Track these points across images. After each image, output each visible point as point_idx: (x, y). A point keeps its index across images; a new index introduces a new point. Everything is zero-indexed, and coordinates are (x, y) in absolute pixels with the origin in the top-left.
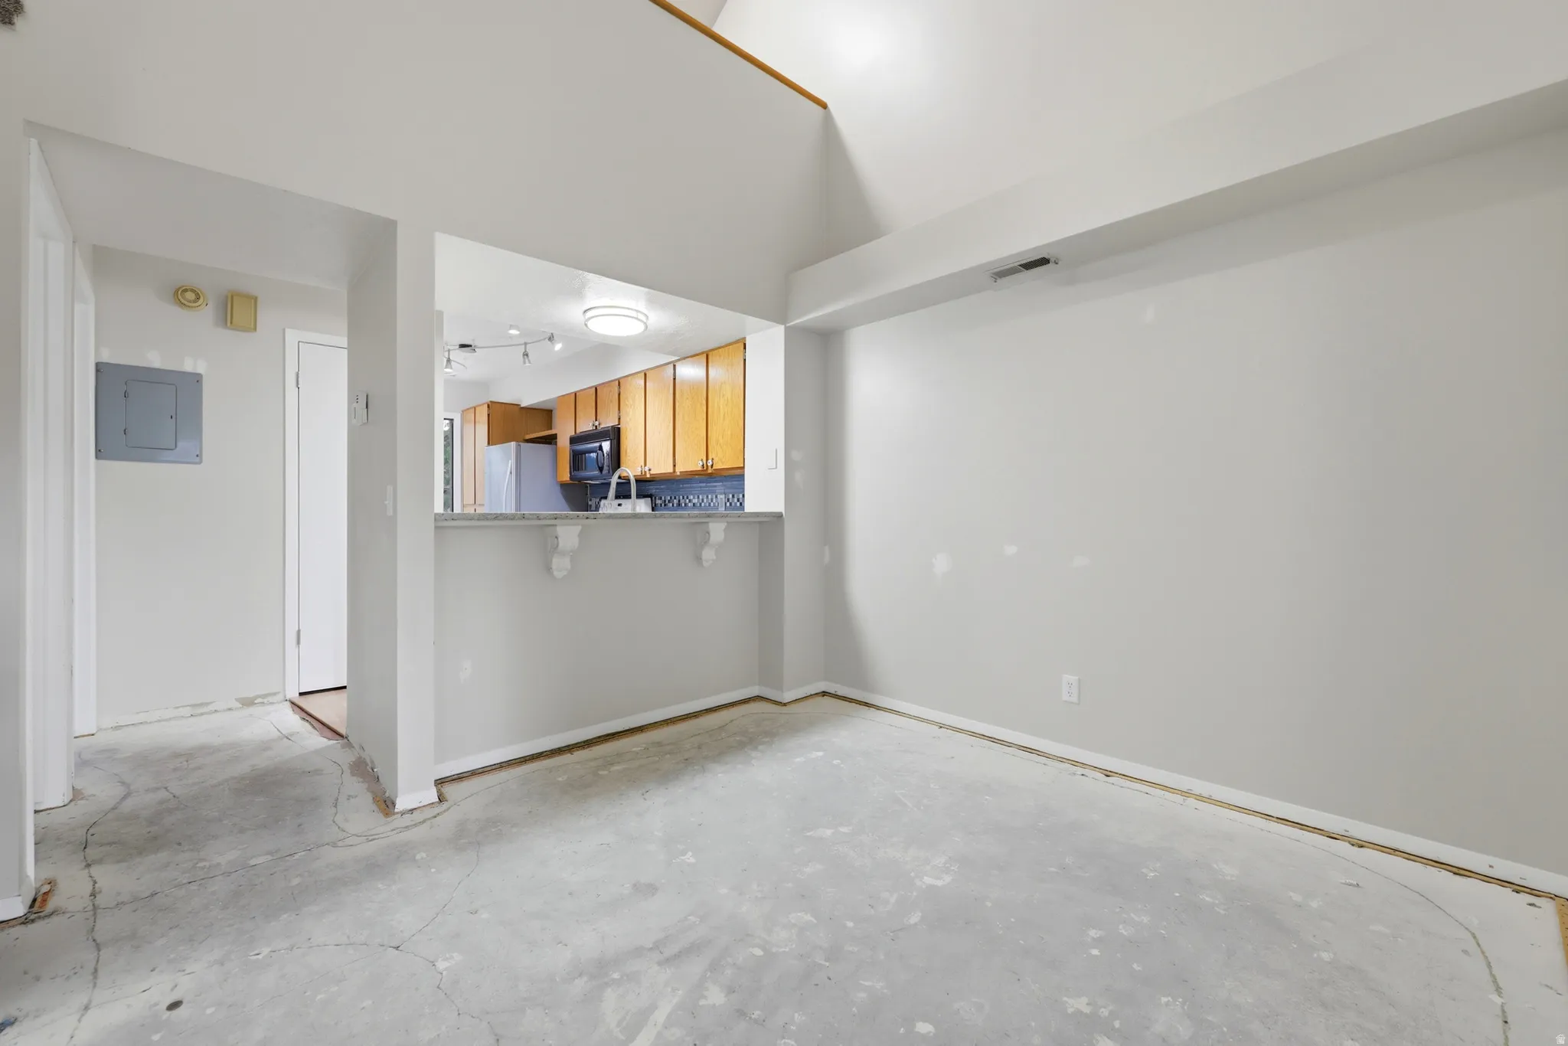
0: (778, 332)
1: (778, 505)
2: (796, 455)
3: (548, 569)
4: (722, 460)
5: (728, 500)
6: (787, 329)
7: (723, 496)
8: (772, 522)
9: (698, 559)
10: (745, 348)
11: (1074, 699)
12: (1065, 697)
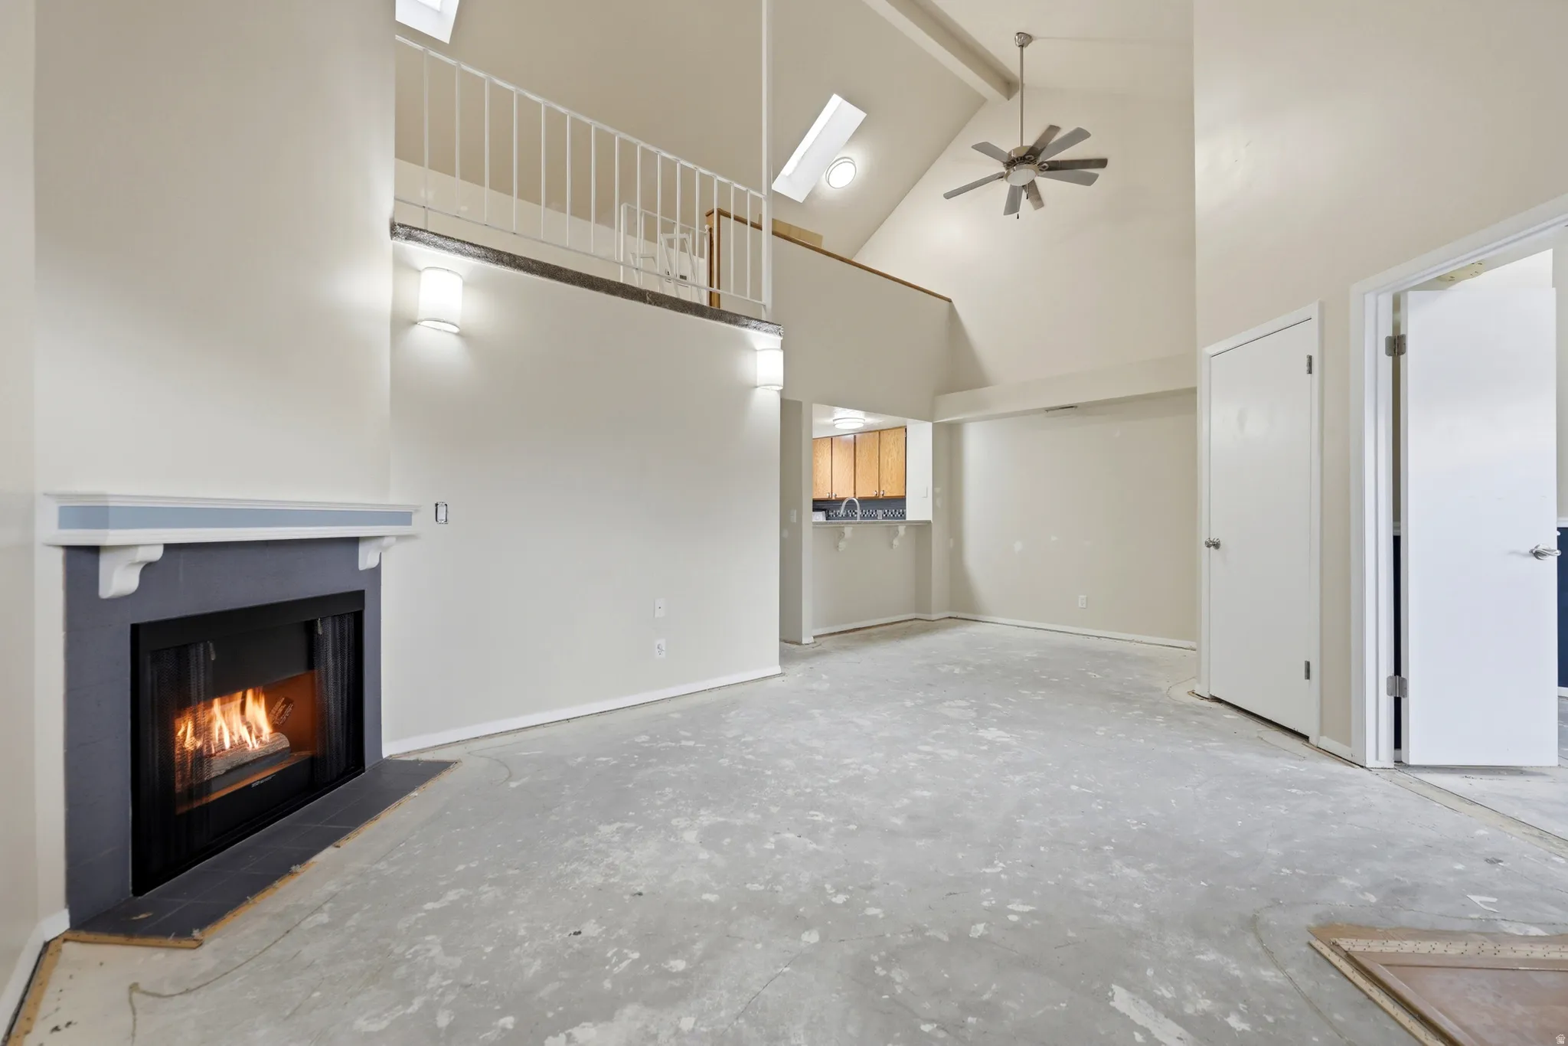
0: (928, 427)
1: (928, 516)
2: (938, 490)
3: (837, 547)
4: (890, 490)
5: (885, 513)
6: (934, 425)
7: (881, 511)
8: (923, 527)
9: (891, 545)
10: (906, 431)
11: (1084, 606)
12: (1080, 605)
